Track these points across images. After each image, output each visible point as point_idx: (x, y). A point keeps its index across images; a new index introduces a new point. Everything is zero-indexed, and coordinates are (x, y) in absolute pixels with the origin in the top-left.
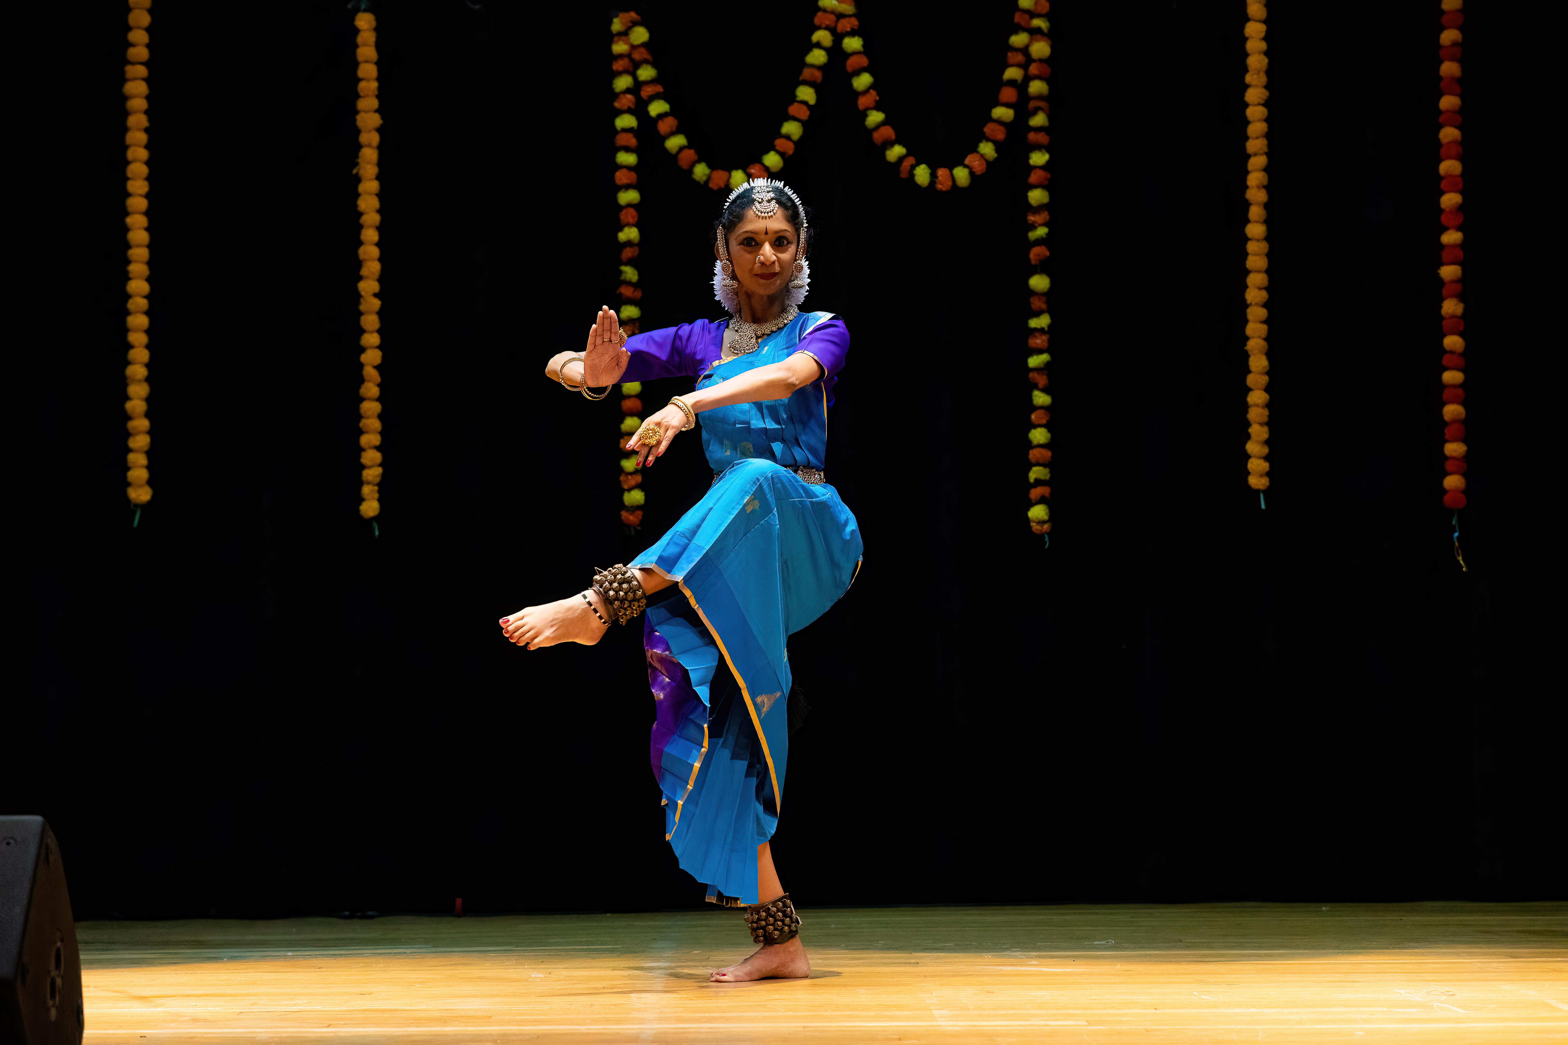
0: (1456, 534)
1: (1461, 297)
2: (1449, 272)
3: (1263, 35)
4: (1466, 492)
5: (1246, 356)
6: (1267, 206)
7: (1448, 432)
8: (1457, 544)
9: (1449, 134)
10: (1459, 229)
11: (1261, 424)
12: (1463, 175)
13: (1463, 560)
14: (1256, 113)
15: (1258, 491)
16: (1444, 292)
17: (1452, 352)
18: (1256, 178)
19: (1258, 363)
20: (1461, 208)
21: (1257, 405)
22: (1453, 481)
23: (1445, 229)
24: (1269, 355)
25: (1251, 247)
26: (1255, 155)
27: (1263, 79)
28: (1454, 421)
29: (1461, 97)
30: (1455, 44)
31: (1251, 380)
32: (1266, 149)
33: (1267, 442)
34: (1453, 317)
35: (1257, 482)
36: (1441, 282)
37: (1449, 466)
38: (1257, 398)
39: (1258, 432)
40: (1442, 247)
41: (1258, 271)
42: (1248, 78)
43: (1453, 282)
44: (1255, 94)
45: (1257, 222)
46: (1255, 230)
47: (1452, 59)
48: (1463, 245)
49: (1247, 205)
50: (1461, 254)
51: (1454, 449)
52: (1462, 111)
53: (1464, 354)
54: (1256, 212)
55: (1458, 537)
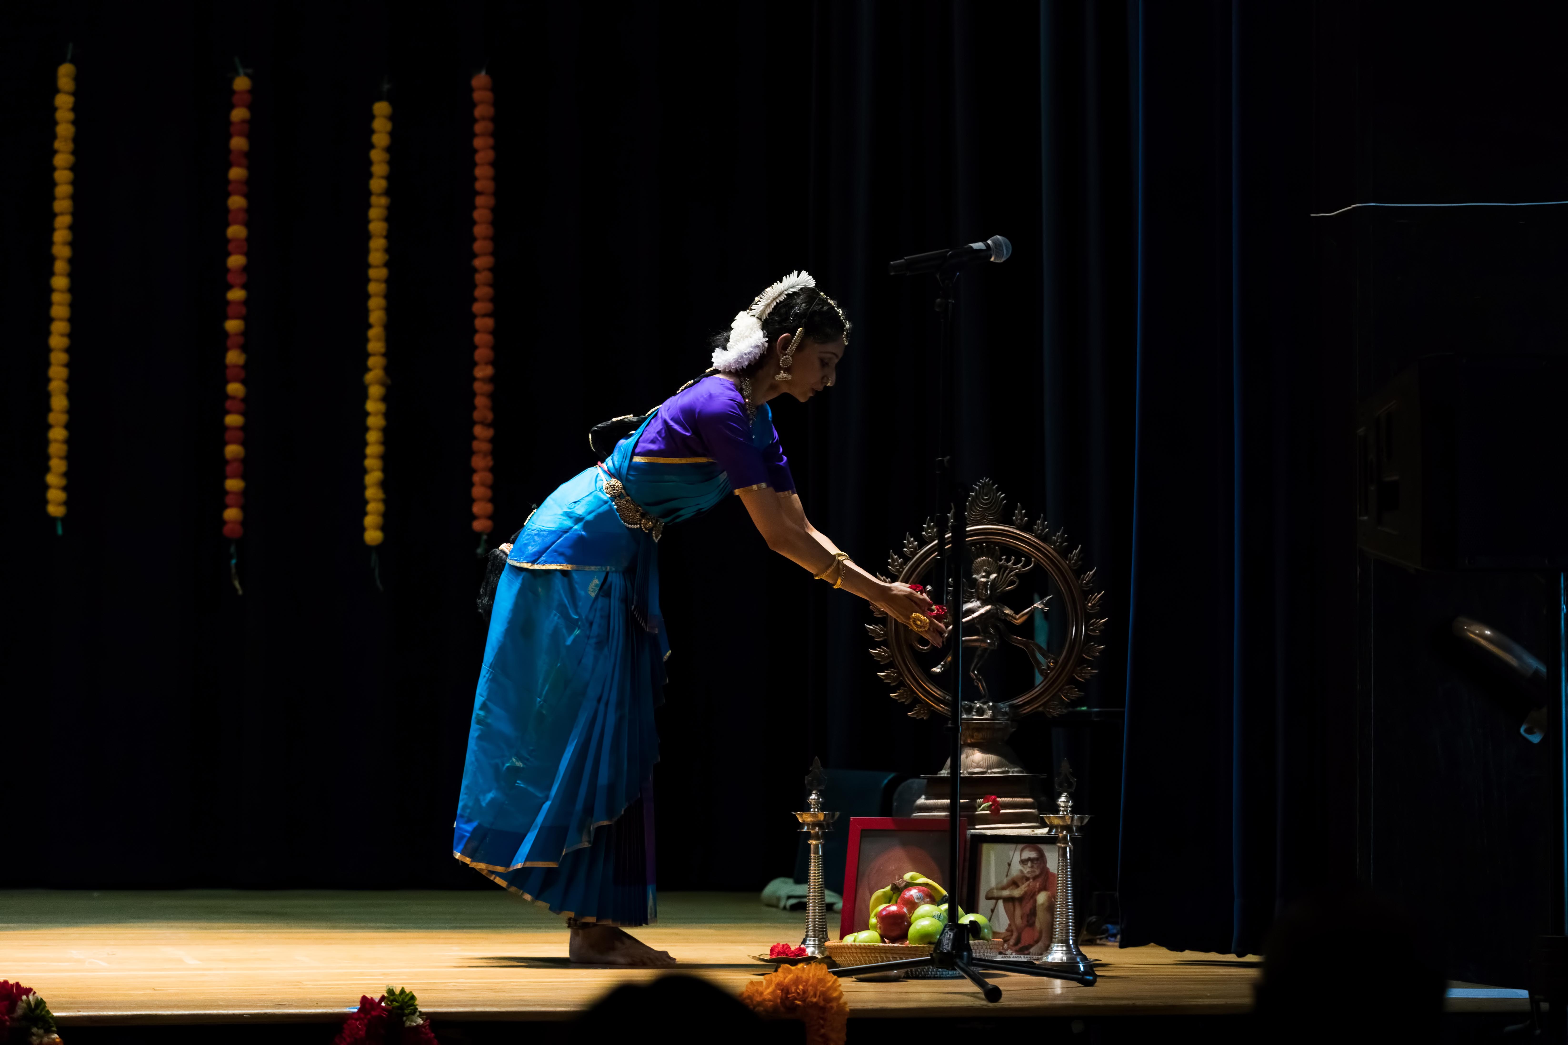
0: (234, 561)
1: (244, 348)
2: (233, 325)
3: (70, 106)
4: (244, 523)
5: (47, 396)
6: (71, 261)
7: (229, 469)
8: (234, 570)
9: (236, 202)
10: (244, 287)
11: (61, 458)
12: (248, 239)
13: (240, 584)
14: (63, 177)
15: (54, 520)
16: (229, 343)
17: (233, 398)
18: (61, 236)
19: (59, 402)
20: (245, 269)
21: (56, 441)
22: (232, 514)
23: (230, 287)
24: (70, 395)
25: (56, 297)
26: (62, 214)
27: (70, 146)
28: (235, 460)
29: (249, 168)
30: (243, 121)
31: (53, 418)
32: (70, 209)
33: (66, 475)
34: (235, 366)
35: (55, 510)
36: (225, 334)
37: (229, 500)
38: (57, 434)
39: (58, 465)
40: (227, 303)
41: (61, 320)
42: (57, 145)
43: (236, 335)
44: (63, 159)
45: (61, 275)
46: (60, 282)
47: (240, 134)
48: (246, 302)
49: (52, 259)
50: (243, 310)
51: (233, 484)
52: (249, 182)
53: (245, 400)
54: (60, 266)
55: (236, 564)
